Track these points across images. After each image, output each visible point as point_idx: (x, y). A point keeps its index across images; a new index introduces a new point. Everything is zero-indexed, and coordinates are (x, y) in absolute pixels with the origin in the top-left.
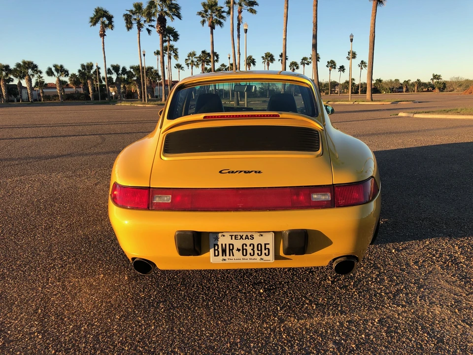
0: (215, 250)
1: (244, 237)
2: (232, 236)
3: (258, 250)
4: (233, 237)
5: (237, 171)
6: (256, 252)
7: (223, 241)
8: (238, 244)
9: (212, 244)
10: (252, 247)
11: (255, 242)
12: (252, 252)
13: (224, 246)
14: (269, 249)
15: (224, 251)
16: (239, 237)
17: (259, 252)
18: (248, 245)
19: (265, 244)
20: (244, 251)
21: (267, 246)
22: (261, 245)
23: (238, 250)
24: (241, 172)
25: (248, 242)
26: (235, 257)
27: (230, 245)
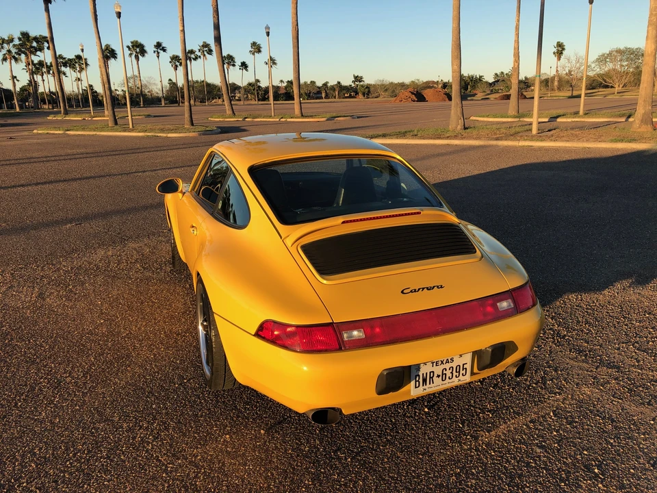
0: (416, 381)
1: (444, 362)
2: (433, 363)
3: (456, 372)
4: (435, 364)
5: (419, 289)
6: (455, 373)
7: (424, 370)
8: (438, 370)
9: (413, 375)
10: (451, 371)
11: (454, 365)
12: (451, 375)
13: (425, 375)
14: (466, 369)
15: (425, 381)
16: (440, 362)
17: (458, 374)
18: (448, 369)
19: (463, 365)
20: (443, 376)
21: (465, 366)
22: (459, 366)
23: (438, 376)
24: (423, 289)
25: (447, 366)
26: (435, 384)
27: (430, 373)
